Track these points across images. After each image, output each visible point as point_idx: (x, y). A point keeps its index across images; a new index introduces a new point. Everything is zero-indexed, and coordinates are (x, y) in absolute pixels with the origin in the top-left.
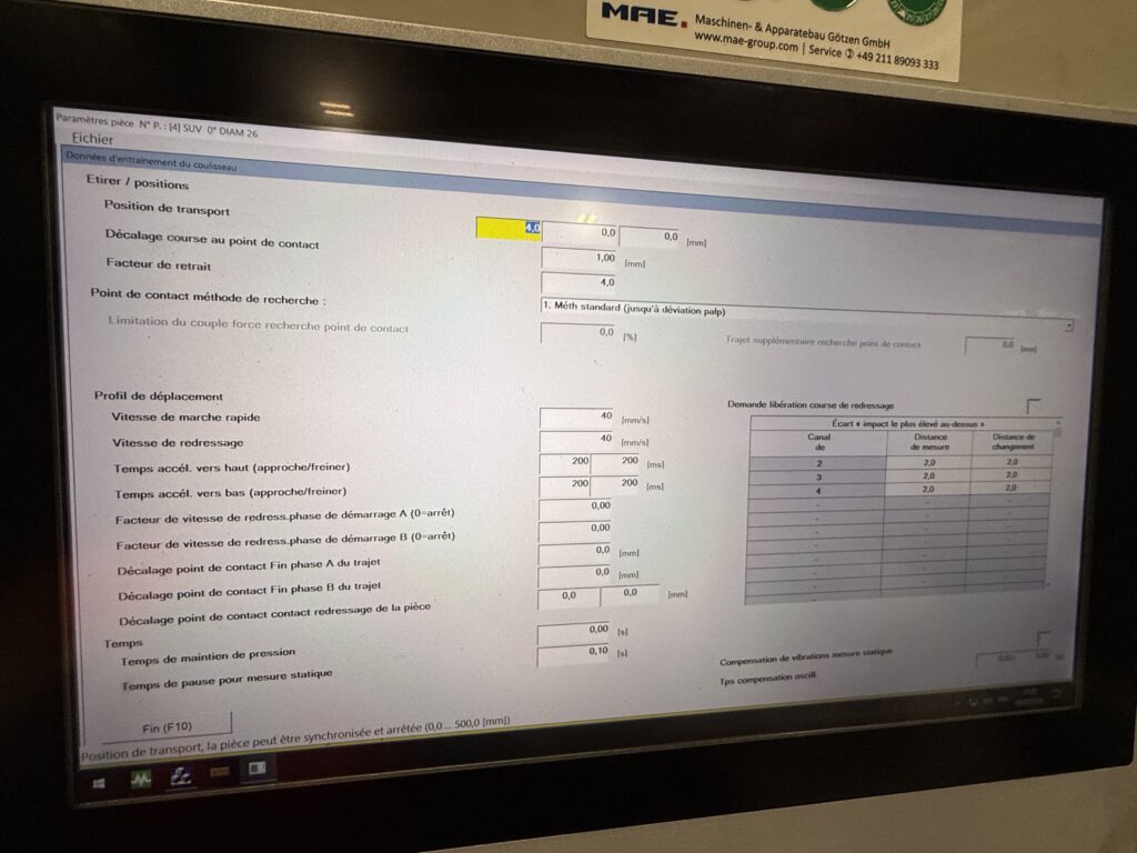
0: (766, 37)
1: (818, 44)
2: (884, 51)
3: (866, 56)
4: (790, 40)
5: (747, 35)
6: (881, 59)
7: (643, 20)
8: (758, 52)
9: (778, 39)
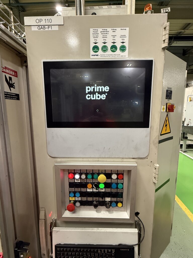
0: (107, 56)
1: (113, 56)
2: (120, 55)
3: (118, 56)
4: (110, 56)
5: (105, 56)
6: (119, 56)
7: (95, 56)
8: (106, 57)
9: (108, 56)
